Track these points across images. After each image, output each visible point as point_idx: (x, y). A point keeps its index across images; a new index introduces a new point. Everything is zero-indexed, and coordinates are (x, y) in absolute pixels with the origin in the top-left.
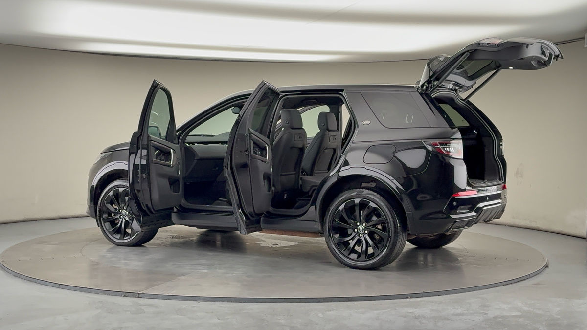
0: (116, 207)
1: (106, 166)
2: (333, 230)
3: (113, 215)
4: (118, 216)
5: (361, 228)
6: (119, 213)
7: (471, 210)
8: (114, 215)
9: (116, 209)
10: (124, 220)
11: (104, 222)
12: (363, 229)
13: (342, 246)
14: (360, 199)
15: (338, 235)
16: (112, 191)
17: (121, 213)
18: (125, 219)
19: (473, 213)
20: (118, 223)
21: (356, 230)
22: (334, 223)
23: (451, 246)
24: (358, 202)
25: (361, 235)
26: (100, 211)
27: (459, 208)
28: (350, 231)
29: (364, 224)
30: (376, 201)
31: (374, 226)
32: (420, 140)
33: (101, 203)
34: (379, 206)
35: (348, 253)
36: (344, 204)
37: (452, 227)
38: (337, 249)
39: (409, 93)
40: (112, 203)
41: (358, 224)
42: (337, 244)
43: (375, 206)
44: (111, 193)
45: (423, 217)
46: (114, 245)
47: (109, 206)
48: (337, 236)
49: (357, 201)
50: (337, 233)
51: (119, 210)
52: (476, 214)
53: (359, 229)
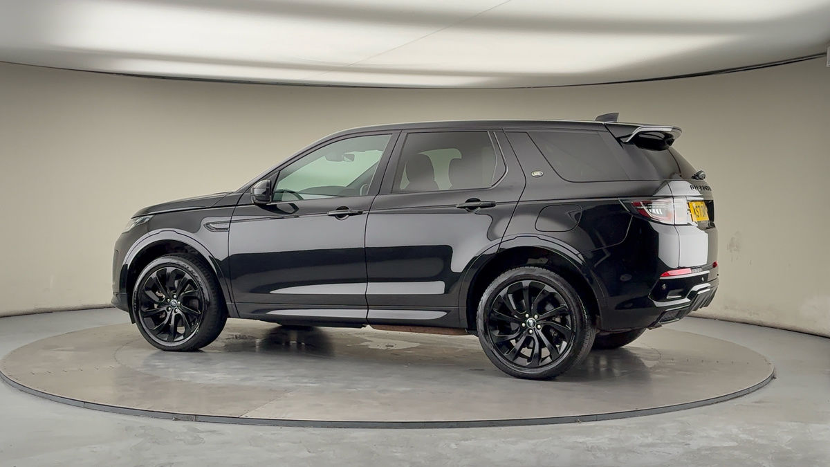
0: (161, 295)
1: (147, 235)
2: (491, 326)
3: (156, 306)
4: (165, 308)
5: (531, 321)
6: (166, 303)
7: (683, 295)
8: (158, 307)
9: (161, 298)
10: (174, 314)
11: (143, 317)
12: (534, 323)
13: (504, 347)
14: (530, 281)
15: (498, 332)
16: (156, 272)
17: (169, 303)
18: (175, 312)
19: (686, 300)
20: (164, 319)
21: (523, 325)
22: (492, 315)
23: (634, 345)
24: (528, 285)
25: (531, 331)
26: (137, 301)
27: (670, 293)
28: (514, 326)
29: (536, 316)
30: (552, 283)
31: (549, 319)
32: (616, 199)
33: (138, 289)
34: (558, 292)
35: (513, 357)
36: (507, 288)
37: (660, 318)
38: (497, 350)
39: (595, 133)
40: (154, 289)
41: (527, 315)
42: (497, 344)
43: (552, 290)
44: (154, 275)
45: (621, 306)
46: (159, 350)
47: (150, 293)
48: (496, 333)
49: (526, 283)
50: (496, 329)
51: (166, 299)
52: (689, 300)
53: (528, 322)
